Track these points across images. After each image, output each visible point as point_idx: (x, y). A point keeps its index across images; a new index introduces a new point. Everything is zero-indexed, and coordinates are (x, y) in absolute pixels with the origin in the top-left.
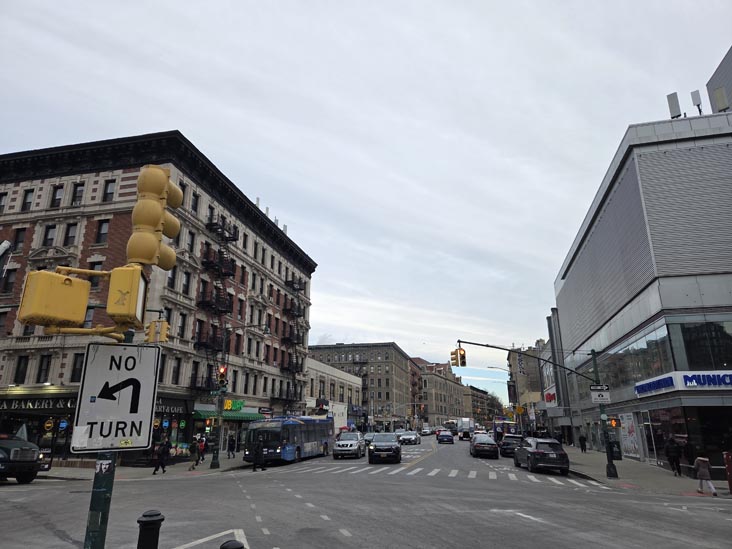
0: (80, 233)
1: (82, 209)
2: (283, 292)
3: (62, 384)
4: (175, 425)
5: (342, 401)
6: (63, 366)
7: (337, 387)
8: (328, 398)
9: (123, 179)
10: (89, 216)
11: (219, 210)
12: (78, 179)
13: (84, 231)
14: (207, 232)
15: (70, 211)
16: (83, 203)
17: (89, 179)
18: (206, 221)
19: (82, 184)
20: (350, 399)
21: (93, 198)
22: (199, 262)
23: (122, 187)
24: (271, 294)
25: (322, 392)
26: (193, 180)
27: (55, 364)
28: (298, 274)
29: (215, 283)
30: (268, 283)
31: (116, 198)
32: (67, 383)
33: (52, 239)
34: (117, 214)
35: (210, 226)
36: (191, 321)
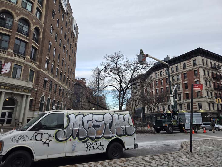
0: (180, 76)
1: (179, 72)
3: (186, 110)
4: (216, 120)
6: (185, 106)
9: (187, 63)
10: (181, 73)
11: (213, 62)
12: (176, 65)
13: (181, 76)
14: (211, 69)
15: (177, 73)
16: (179, 70)
17: (179, 64)
18: (210, 66)
19: (178, 66)
21: (181, 69)
22: (212, 78)
23: (187, 65)
26: (205, 57)
27: (183, 106)
29: (217, 82)
31: (187, 67)
32: (187, 110)
33: (174, 79)
34: (188, 71)
35: (212, 68)
36: (213, 93)
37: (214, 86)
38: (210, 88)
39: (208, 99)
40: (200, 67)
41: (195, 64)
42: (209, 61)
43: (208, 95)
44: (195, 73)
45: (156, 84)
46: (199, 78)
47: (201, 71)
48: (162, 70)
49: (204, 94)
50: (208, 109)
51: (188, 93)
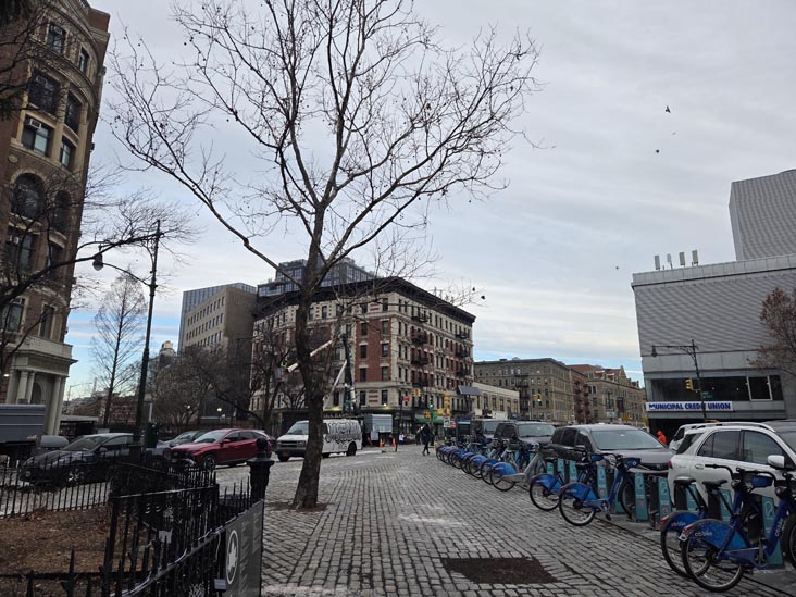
2: (454, 342)
5: (502, 410)
7: (498, 400)
8: (491, 409)
10: (357, 322)
11: (416, 305)
12: (349, 300)
13: (355, 329)
14: (412, 322)
18: (411, 315)
20: (509, 409)
21: (357, 311)
22: (410, 340)
24: (447, 346)
25: (486, 405)
26: (404, 295)
28: (463, 326)
29: (418, 349)
30: (445, 339)
31: (369, 311)
34: (370, 319)
35: (413, 318)
36: (409, 372)
37: (413, 356)
38: (405, 362)
39: (399, 384)
40: (394, 316)
41: (385, 308)
42: (410, 302)
43: (400, 376)
44: (382, 327)
47: (395, 325)
48: (327, 303)
49: (395, 373)
50: (397, 405)
51: (365, 369)
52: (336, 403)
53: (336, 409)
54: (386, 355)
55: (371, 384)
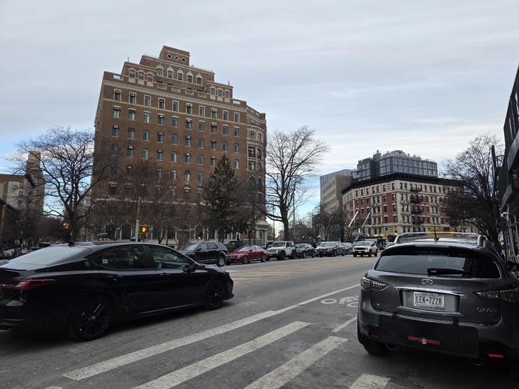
0: (380, 198)
1: (380, 193)
9: (387, 185)
10: (382, 195)
11: (414, 183)
14: (411, 192)
15: (377, 194)
16: (379, 191)
18: (410, 189)
21: (381, 190)
22: (410, 201)
23: (387, 187)
26: (403, 180)
27: (382, 230)
29: (416, 205)
30: (438, 198)
31: (386, 190)
33: (375, 201)
34: (387, 194)
35: (412, 190)
36: (410, 217)
37: (413, 209)
38: (406, 213)
39: (403, 224)
40: (398, 191)
41: (393, 188)
42: (409, 183)
43: (404, 219)
44: (391, 197)
45: (356, 204)
46: (396, 202)
47: (399, 196)
49: (400, 218)
51: (386, 217)
52: (376, 233)
53: (376, 235)
54: (395, 210)
55: (390, 224)
